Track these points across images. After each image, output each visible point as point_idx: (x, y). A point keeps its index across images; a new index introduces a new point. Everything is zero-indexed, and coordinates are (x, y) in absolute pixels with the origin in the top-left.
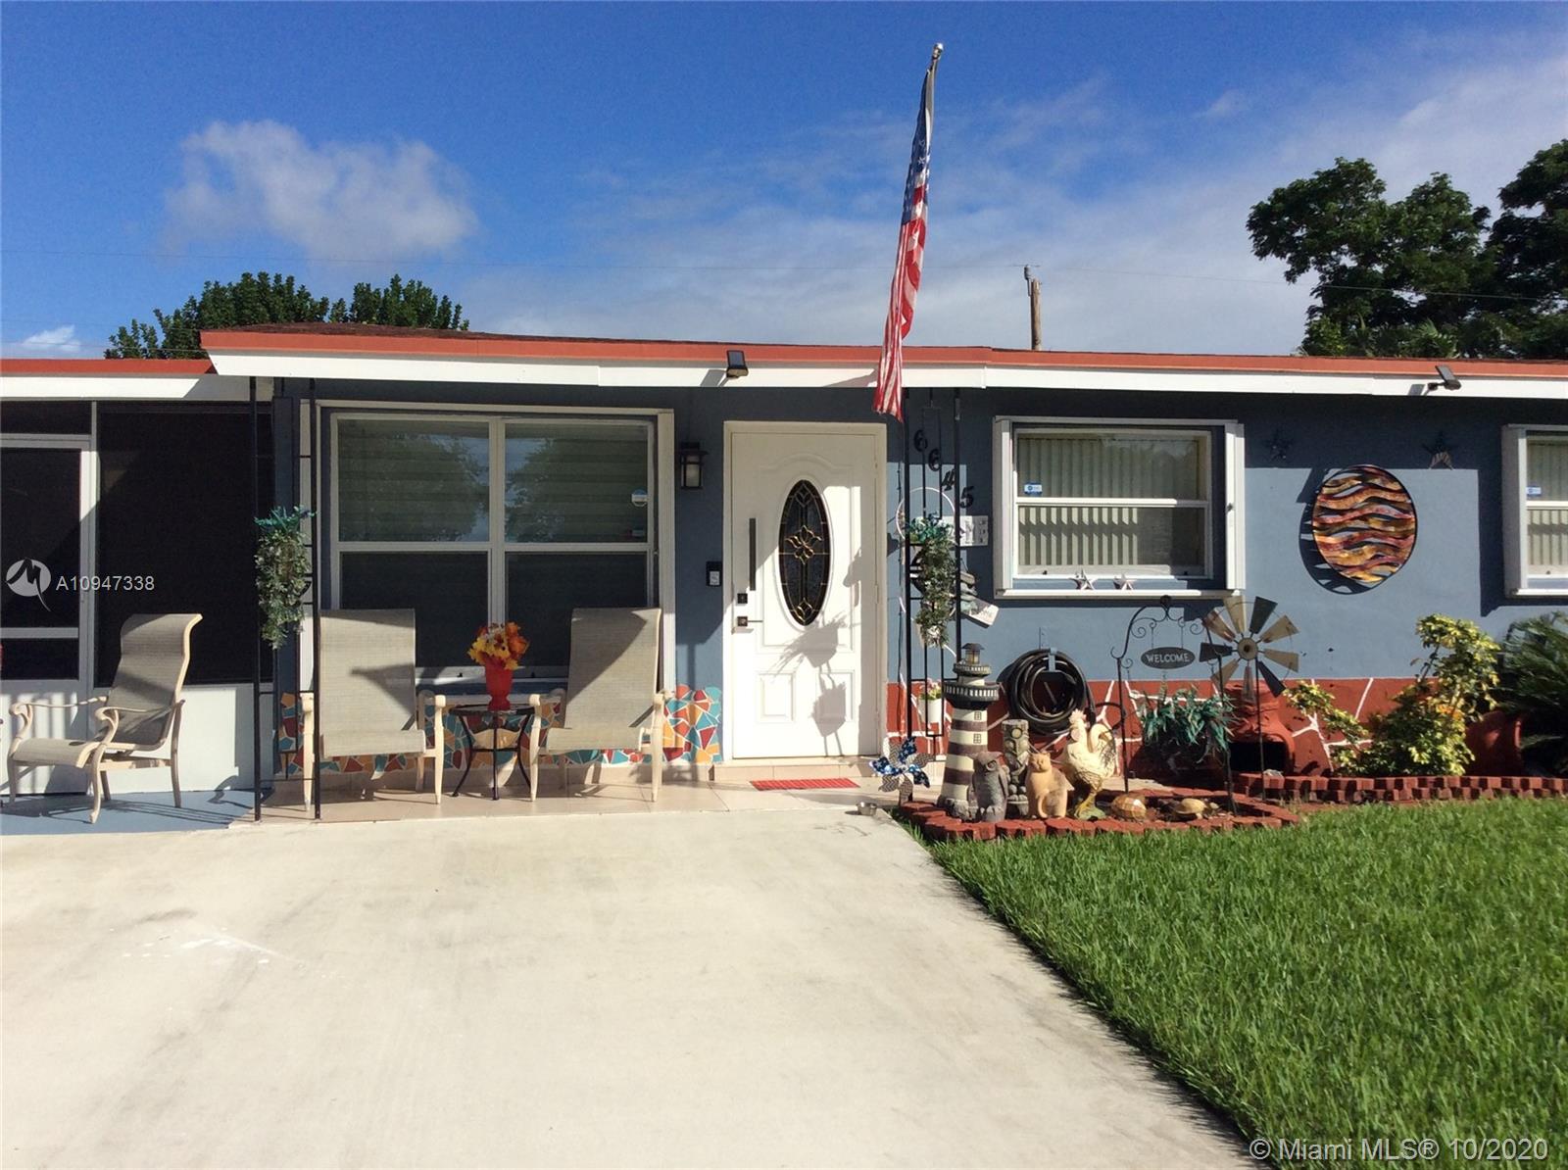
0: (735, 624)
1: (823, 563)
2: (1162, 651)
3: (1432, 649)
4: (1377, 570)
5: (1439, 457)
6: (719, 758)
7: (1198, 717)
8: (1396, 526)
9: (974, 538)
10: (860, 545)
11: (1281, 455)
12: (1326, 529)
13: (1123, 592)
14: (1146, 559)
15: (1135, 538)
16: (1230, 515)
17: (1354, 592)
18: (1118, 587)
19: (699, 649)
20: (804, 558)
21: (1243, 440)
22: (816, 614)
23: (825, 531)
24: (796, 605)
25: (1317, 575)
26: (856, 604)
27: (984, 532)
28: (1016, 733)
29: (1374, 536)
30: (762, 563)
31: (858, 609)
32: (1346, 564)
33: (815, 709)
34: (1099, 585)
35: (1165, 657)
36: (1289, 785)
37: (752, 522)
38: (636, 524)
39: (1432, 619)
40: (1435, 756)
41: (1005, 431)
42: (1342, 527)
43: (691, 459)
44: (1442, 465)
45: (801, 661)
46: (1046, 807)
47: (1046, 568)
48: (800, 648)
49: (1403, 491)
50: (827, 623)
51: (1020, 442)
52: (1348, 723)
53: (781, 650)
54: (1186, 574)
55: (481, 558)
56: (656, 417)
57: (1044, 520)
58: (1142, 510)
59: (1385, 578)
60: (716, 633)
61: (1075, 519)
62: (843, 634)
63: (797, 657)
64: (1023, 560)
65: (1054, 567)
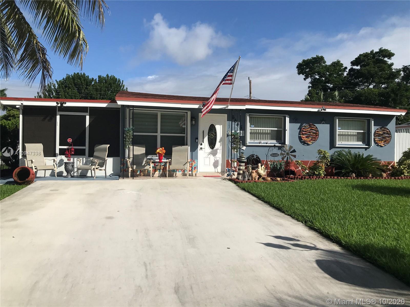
0: (200, 149)
2: (274, 154)
3: (320, 155)
4: (311, 141)
5: (323, 122)
6: (197, 172)
7: (279, 165)
8: (315, 134)
9: (242, 135)
11: (296, 121)
12: (303, 134)
13: (268, 145)
14: (272, 139)
15: (270, 135)
16: (286, 131)
17: (307, 145)
18: (267, 144)
19: (194, 152)
20: (212, 138)
21: (289, 118)
22: (214, 147)
24: (210, 146)
25: (301, 142)
27: (244, 134)
28: (249, 167)
29: (311, 136)
30: (205, 138)
31: (221, 147)
32: (306, 140)
33: (213, 164)
34: (263, 143)
35: (274, 155)
36: (295, 177)
37: (203, 131)
38: (183, 131)
39: (320, 150)
40: (319, 173)
41: (248, 116)
42: (306, 134)
43: (194, 120)
44: (323, 123)
45: (211, 155)
46: (254, 179)
47: (254, 140)
48: (211, 153)
49: (317, 128)
50: (216, 149)
51: (250, 118)
52: (305, 167)
53: (208, 153)
54: (279, 142)
55: (156, 136)
56: (187, 112)
57: (254, 132)
58: (271, 130)
59: (313, 143)
60: (196, 150)
61: (260, 132)
62: (218, 151)
63: (210, 155)
64: (250, 139)
65: (256, 140)
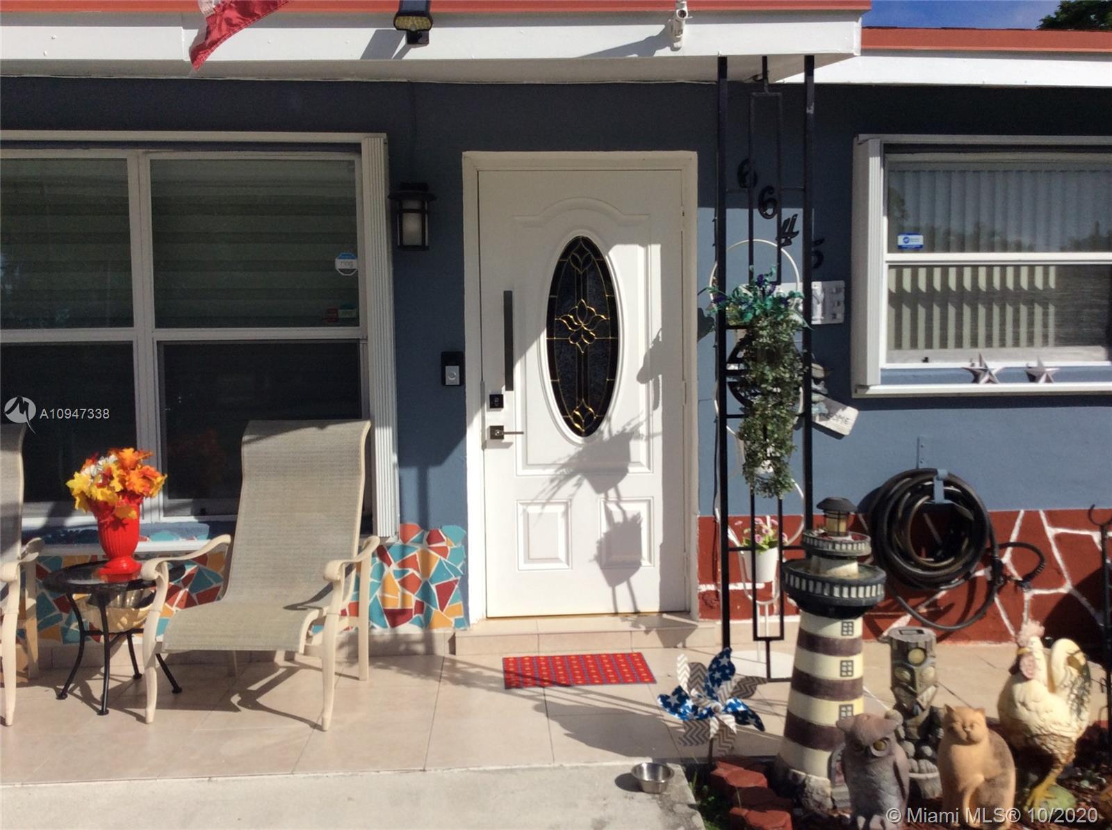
0: (485, 436)
1: (610, 349)
6: (464, 621)
9: (824, 314)
10: (660, 326)
13: (1041, 386)
14: (1070, 337)
15: (1054, 308)
18: (1033, 378)
19: (434, 473)
20: (582, 344)
22: (599, 421)
23: (611, 307)
24: (572, 408)
26: (655, 407)
27: (839, 304)
30: (523, 352)
31: (658, 414)
33: (600, 549)
34: (1006, 376)
37: (508, 297)
38: (344, 301)
41: (874, 155)
43: (414, 205)
45: (579, 485)
47: (927, 352)
48: (578, 468)
50: (614, 432)
53: (551, 471)
55: (126, 349)
56: (359, 144)
57: (922, 285)
58: (1063, 269)
60: (456, 453)
61: (968, 282)
62: (638, 449)
63: (574, 480)
64: (889, 348)
65: (937, 350)
